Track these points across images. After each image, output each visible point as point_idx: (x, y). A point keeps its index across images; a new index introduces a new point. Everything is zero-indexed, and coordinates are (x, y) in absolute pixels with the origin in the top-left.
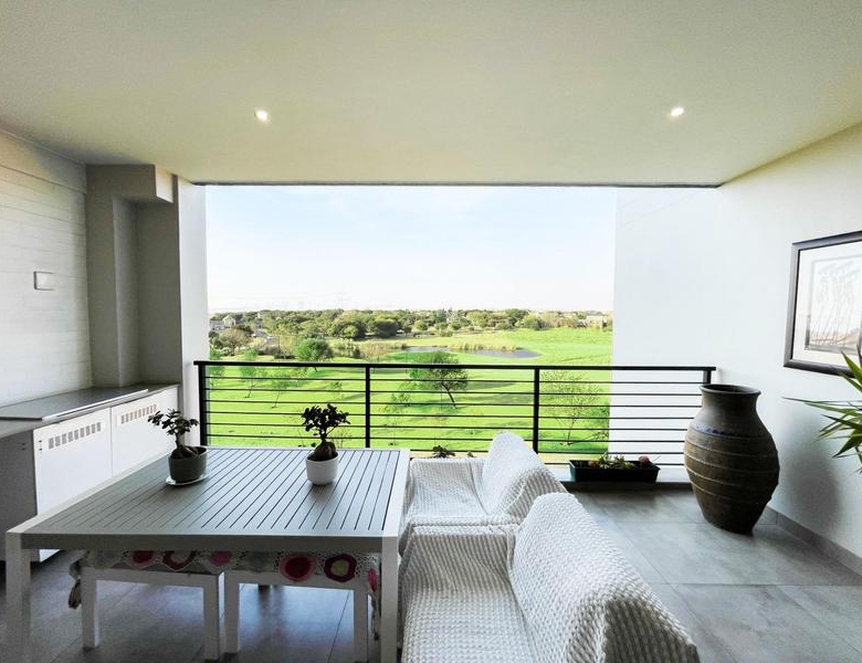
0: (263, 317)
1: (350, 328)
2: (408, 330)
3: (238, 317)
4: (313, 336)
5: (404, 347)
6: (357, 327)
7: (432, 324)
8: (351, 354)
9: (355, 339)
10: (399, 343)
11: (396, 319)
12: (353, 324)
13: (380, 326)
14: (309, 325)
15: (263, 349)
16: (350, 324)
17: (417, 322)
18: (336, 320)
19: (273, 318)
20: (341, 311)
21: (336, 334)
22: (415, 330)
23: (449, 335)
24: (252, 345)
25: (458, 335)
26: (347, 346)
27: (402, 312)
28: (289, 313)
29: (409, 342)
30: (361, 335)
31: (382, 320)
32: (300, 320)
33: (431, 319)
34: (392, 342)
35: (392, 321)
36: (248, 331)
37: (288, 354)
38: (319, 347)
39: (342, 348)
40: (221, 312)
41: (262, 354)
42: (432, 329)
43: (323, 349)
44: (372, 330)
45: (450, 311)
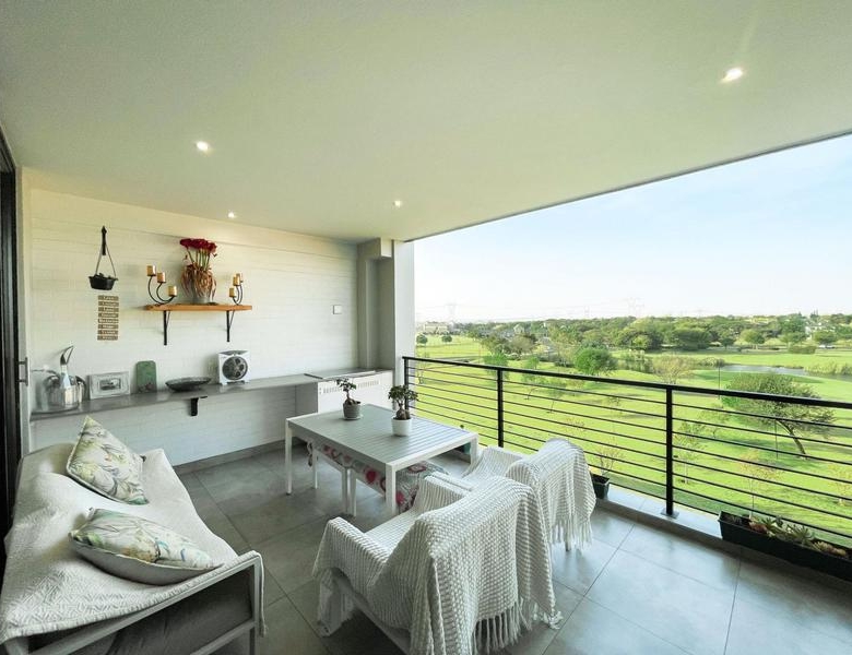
0: (549, 325)
1: (640, 338)
2: (728, 342)
3: (526, 326)
4: (594, 346)
5: (720, 364)
6: (651, 337)
7: (772, 335)
8: (642, 368)
9: (648, 350)
10: (712, 358)
11: (707, 327)
12: (646, 334)
13: (682, 336)
14: (593, 334)
15: (545, 356)
16: (641, 333)
17: (745, 332)
18: (626, 329)
19: (557, 326)
20: (632, 319)
21: (623, 344)
22: (740, 341)
23: (810, 350)
24: (535, 352)
25: (829, 353)
26: (636, 358)
27: (718, 320)
28: (574, 322)
29: (727, 358)
30: (655, 345)
31: (686, 328)
32: (584, 329)
33: (774, 328)
34: (699, 357)
35: (702, 330)
36: (533, 339)
37: (568, 363)
38: (598, 357)
39: (629, 360)
40: (513, 321)
41: (543, 360)
42: (774, 342)
43: (605, 361)
44: (671, 341)
45: (813, 316)
